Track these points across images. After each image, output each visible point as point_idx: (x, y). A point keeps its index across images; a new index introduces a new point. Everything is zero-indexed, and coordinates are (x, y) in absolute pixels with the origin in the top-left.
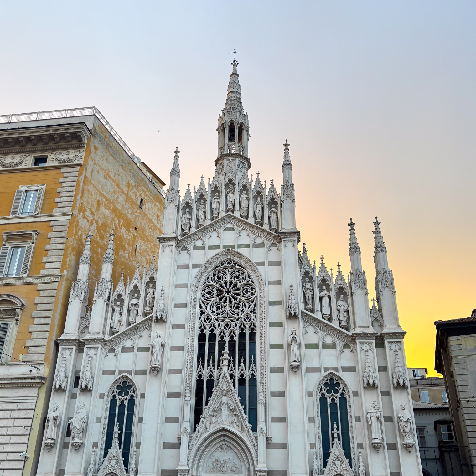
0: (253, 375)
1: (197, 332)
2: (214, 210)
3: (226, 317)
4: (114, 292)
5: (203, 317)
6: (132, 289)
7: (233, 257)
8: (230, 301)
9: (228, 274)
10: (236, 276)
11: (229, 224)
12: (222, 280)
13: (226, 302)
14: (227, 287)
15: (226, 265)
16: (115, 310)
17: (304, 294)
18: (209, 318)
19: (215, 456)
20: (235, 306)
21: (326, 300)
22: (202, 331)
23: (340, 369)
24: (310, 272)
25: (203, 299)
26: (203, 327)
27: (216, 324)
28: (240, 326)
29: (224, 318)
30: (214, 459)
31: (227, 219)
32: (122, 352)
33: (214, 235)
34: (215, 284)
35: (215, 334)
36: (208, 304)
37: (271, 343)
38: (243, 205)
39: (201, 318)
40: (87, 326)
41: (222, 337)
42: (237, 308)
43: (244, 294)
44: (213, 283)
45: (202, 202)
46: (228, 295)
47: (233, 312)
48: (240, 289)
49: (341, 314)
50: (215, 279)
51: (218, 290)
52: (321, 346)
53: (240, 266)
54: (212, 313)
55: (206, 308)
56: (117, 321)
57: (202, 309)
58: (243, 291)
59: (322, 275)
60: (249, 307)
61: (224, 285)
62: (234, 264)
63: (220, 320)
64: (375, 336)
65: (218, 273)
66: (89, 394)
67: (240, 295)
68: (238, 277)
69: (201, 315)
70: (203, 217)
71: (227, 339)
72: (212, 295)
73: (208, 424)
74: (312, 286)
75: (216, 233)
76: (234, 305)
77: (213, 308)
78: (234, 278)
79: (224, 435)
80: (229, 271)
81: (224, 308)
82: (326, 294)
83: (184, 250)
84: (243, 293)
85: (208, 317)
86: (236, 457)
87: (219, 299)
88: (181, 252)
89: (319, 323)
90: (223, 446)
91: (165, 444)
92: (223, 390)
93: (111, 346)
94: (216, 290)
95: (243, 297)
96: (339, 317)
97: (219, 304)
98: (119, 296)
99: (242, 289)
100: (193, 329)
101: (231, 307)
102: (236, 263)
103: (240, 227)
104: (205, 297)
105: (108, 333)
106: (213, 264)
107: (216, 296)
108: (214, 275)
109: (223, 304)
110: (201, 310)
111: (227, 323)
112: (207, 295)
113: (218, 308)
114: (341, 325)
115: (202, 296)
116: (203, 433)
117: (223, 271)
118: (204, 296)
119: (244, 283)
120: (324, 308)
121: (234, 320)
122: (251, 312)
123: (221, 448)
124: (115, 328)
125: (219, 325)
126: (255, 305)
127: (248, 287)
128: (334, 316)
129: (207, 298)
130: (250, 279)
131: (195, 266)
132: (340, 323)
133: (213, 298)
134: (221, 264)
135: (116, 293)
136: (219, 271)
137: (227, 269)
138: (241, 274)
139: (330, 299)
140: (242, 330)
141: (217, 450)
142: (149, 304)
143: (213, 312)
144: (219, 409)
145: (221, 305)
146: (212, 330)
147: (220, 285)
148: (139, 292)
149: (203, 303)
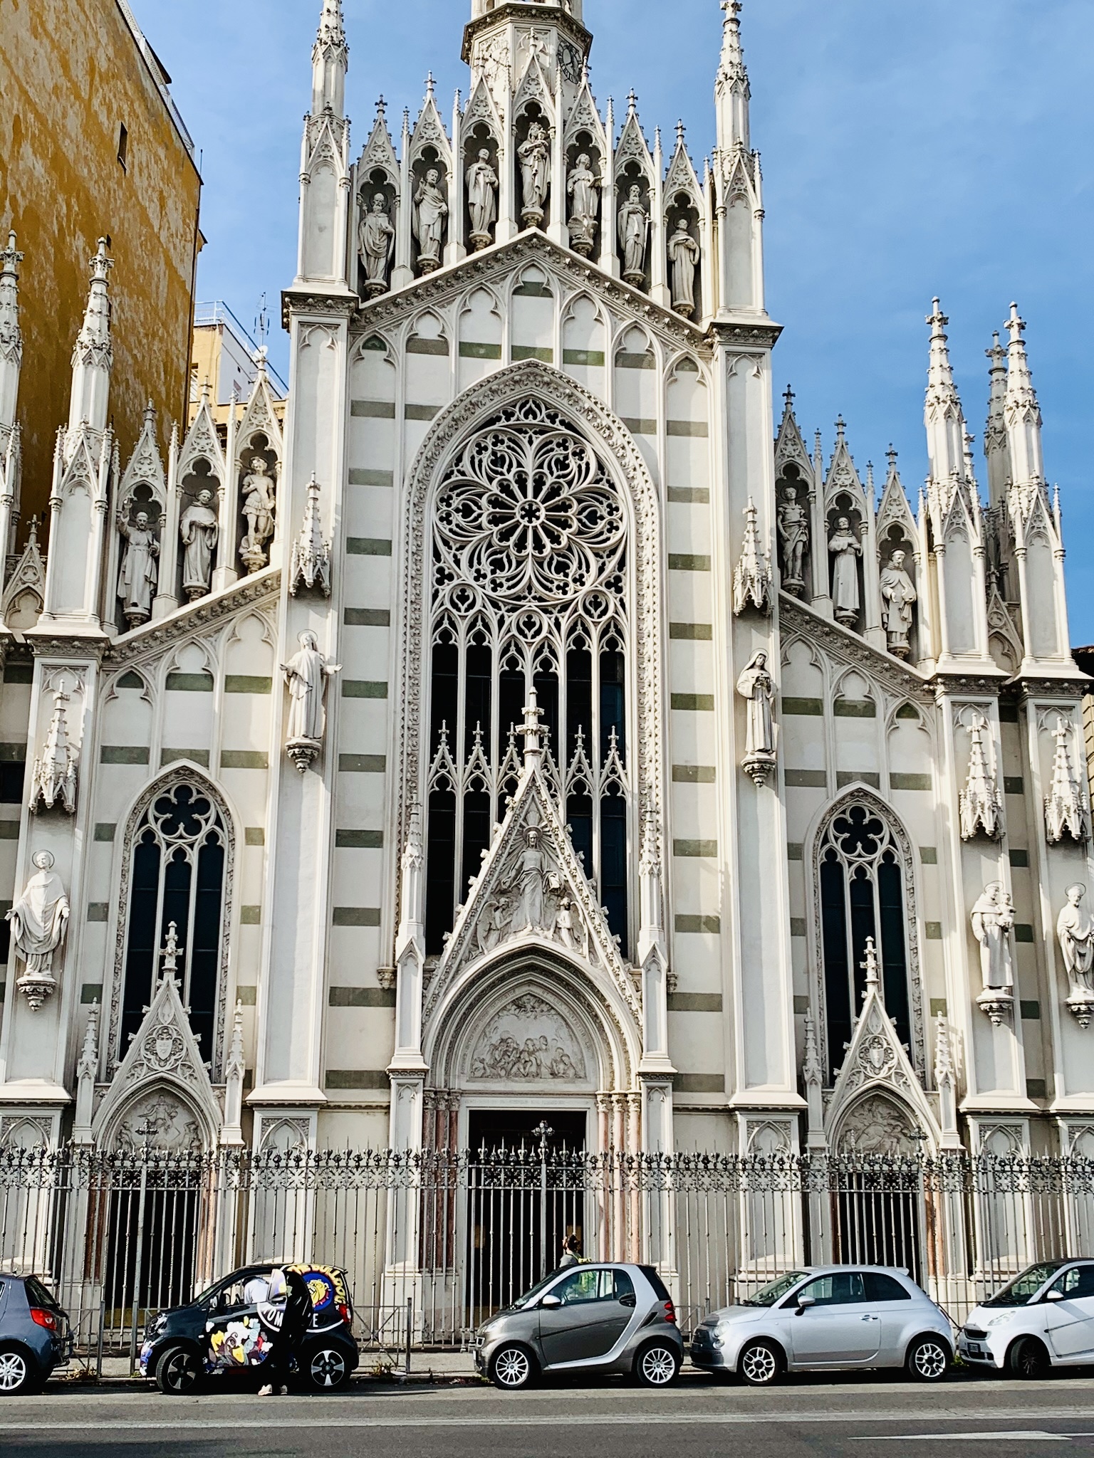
0: (614, 787)
1: (428, 641)
2: (475, 212)
3: (525, 598)
4: (122, 474)
5: (446, 589)
6: (190, 470)
7: (545, 390)
8: (539, 546)
9: (530, 451)
10: (557, 461)
11: (533, 270)
12: (509, 471)
13: (525, 548)
14: (525, 496)
15: (522, 417)
16: (131, 540)
17: (781, 541)
18: (468, 597)
19: (500, 1031)
20: (554, 563)
21: (846, 565)
22: (446, 636)
23: (885, 781)
24: (801, 469)
25: (445, 528)
26: (446, 624)
27: (492, 615)
28: (572, 630)
29: (519, 598)
30: (495, 1039)
31: (527, 251)
32: (168, 687)
33: (481, 303)
34: (485, 482)
35: (488, 650)
36: (462, 548)
37: (675, 692)
38: (578, 206)
39: (441, 595)
40: (29, 587)
41: (513, 662)
42: (562, 568)
43: (584, 525)
44: (476, 479)
45: (432, 174)
46: (530, 521)
47: (547, 580)
48: (570, 506)
49: (893, 610)
50: (484, 464)
51: (495, 502)
52: (828, 708)
53: (569, 426)
54: (476, 579)
55: (457, 562)
56: (142, 579)
57: (441, 564)
58: (580, 513)
59: (839, 483)
60: (601, 570)
61: (515, 488)
62: (548, 416)
63: (505, 604)
64: (1001, 688)
65: (495, 444)
66: (62, 825)
67: (570, 527)
68: (562, 464)
69: (440, 582)
70: (436, 232)
71: (529, 668)
72: (476, 519)
73: (481, 934)
74: (807, 516)
75: (488, 298)
76: (552, 558)
77: (479, 563)
78: (550, 467)
79: (532, 968)
80: (531, 442)
81: (517, 567)
82: (850, 545)
83: (374, 347)
84: (580, 520)
85: (463, 591)
86: (564, 1032)
87: (501, 534)
88: (365, 353)
89: (827, 634)
90: (525, 999)
91: (338, 992)
92: (530, 830)
93: (128, 663)
94: (490, 502)
95: (580, 532)
96: (885, 620)
97: (501, 552)
98: (143, 491)
99: (576, 507)
100: (415, 627)
101: (541, 564)
102: (556, 416)
103: (570, 288)
104: (450, 523)
105: (112, 621)
106: (478, 411)
107: (490, 522)
108: (481, 449)
109: (513, 551)
110: (438, 565)
111: (530, 617)
112: (457, 518)
113: (498, 565)
114: (892, 645)
115: (442, 519)
116: (467, 960)
117: (510, 440)
118: (446, 519)
119: (585, 485)
120: (840, 590)
121: (550, 609)
122: (608, 585)
123: (518, 1004)
124: (135, 605)
125: (501, 622)
126: (622, 564)
127: (597, 500)
128: (873, 617)
129: (457, 526)
130: (603, 474)
131: (415, 412)
132: (889, 640)
133: (480, 527)
134: (505, 412)
135: (130, 482)
136: (496, 437)
137: (526, 432)
138: (574, 454)
139: (860, 562)
140: (579, 642)
141: (505, 1012)
142: (257, 530)
143: (479, 576)
144: (516, 886)
145: (508, 556)
146: (479, 637)
147: (501, 484)
148: (214, 483)
149: (446, 543)
